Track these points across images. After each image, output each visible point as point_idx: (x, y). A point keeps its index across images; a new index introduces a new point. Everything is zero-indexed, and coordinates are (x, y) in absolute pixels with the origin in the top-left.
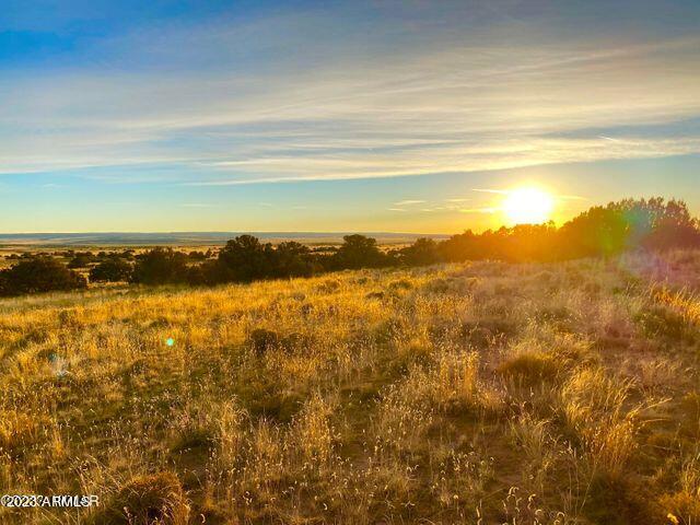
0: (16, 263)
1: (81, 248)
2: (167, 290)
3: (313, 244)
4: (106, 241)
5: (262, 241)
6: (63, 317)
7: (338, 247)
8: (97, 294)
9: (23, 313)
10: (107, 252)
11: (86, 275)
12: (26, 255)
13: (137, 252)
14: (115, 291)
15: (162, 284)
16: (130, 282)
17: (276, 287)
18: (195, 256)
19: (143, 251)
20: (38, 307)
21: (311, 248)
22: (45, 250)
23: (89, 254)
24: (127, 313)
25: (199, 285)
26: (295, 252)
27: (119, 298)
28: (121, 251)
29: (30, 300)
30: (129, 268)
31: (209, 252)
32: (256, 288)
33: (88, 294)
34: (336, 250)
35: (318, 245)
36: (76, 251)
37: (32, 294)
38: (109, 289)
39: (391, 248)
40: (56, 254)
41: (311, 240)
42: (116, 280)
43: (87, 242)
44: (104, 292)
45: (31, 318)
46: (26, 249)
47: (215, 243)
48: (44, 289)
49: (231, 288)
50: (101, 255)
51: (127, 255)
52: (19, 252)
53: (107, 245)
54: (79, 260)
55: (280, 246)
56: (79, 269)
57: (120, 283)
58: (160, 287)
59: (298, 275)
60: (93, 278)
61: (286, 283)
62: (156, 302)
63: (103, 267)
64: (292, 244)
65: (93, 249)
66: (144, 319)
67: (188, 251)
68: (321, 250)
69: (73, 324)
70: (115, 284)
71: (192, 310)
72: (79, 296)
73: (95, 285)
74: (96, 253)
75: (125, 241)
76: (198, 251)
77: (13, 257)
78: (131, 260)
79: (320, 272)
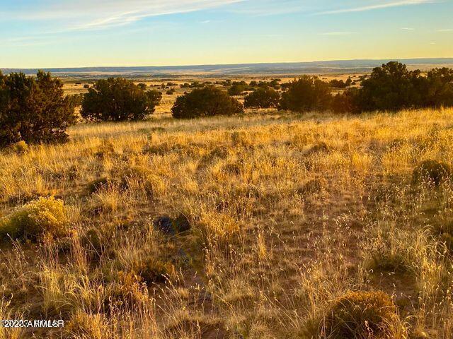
4: (257, 71)
6: (234, 137)
8: (253, 119)
10: (258, 81)
11: (242, 101)
12: (195, 84)
13: (284, 81)
14: (269, 117)
16: (279, 108)
18: (339, 85)
20: (213, 129)
22: (208, 80)
23: (242, 83)
27: (274, 124)
28: (269, 81)
29: (204, 122)
30: (276, 95)
31: (349, 80)
36: (232, 81)
37: (203, 117)
38: (264, 114)
40: (217, 83)
42: (266, 106)
43: (241, 72)
44: (260, 117)
45: (209, 137)
46: (195, 79)
47: (355, 71)
48: (212, 113)
50: (253, 84)
51: (274, 84)
52: (190, 81)
53: (259, 75)
54: (236, 88)
56: (238, 97)
57: (270, 110)
60: (247, 105)
63: (255, 95)
70: (266, 110)
73: (249, 110)
74: (248, 82)
75: (272, 71)
76: (338, 79)
77: (186, 86)
78: (278, 88)
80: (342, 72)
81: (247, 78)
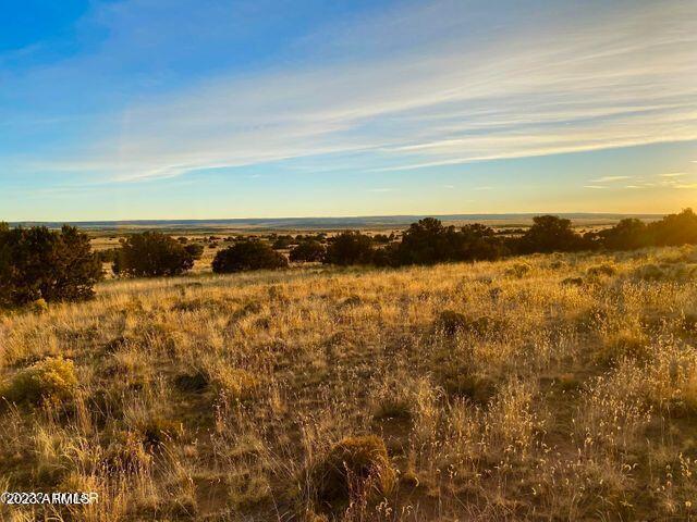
0: (232, 245)
1: (283, 231)
2: (356, 271)
3: (499, 227)
4: (303, 226)
5: (445, 224)
6: (272, 291)
7: (525, 229)
8: (297, 273)
9: (241, 287)
10: (304, 235)
11: (287, 256)
12: (240, 238)
13: (329, 235)
14: (311, 270)
15: (352, 264)
16: (324, 262)
17: (460, 270)
18: (381, 239)
19: (335, 235)
20: (252, 283)
21: (495, 231)
22: (254, 234)
23: (288, 237)
24: (324, 290)
25: (384, 266)
26: (479, 235)
27: (316, 277)
28: (316, 235)
29: (244, 276)
30: (322, 250)
31: (392, 235)
32: (439, 270)
33: (289, 273)
34: (524, 232)
35: (502, 227)
36: (278, 235)
37: (245, 271)
38: (307, 268)
39: (588, 230)
40: (262, 237)
41: (496, 222)
42: (312, 260)
43: (288, 226)
44: (303, 271)
45: (247, 291)
46: (240, 233)
47: (397, 227)
48: (255, 267)
49: (414, 270)
50: (299, 238)
51: (320, 238)
52: (234, 235)
53: (304, 229)
54: (281, 242)
55: (463, 229)
56: (281, 251)
57: (315, 263)
58: (354, 267)
59: (481, 258)
60: (293, 258)
61: (470, 266)
62: (347, 280)
63: (300, 249)
64: (476, 226)
66: (339, 296)
67: (373, 234)
68: (507, 232)
69: (280, 298)
70: (311, 264)
71: (380, 289)
72: (282, 274)
73: (294, 264)
74: (294, 236)
75: (319, 226)
76: (382, 234)
77: (229, 239)
78: (324, 242)
79: (505, 256)
80: (386, 227)
81: (293, 232)
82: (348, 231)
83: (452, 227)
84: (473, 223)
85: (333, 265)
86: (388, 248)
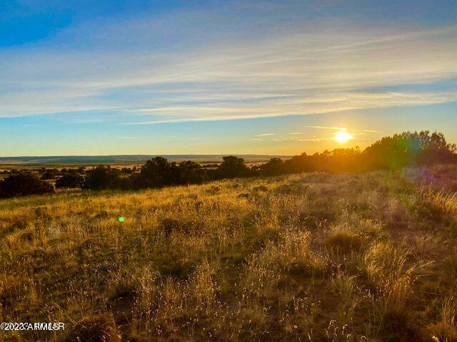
0: (7, 176)
1: (50, 166)
2: (107, 193)
3: (203, 162)
4: (67, 162)
5: (169, 161)
6: (38, 211)
7: (219, 164)
9: (11, 209)
10: (67, 168)
11: (54, 184)
12: (14, 171)
13: (87, 169)
14: (72, 194)
15: (104, 189)
16: (82, 188)
17: (179, 191)
18: (126, 171)
19: (91, 168)
20: (22, 206)
21: (202, 165)
22: (26, 168)
23: (55, 170)
24: (80, 209)
25: (127, 190)
26: (191, 167)
27: (75, 199)
28: (77, 168)
29: (16, 200)
30: (81, 179)
31: (135, 168)
32: (165, 191)
33: (54, 197)
34: (218, 166)
35: (205, 163)
36: (47, 169)
37: (17, 197)
38: (69, 193)
39: (254, 165)
40: (33, 170)
41: (202, 160)
42: (73, 187)
43: (54, 162)
44: (66, 195)
45: (17, 212)
46: (13, 167)
47: (138, 162)
48: (26, 194)
49: (149, 192)
50: (64, 171)
51: (80, 170)
52: (9, 169)
53: (68, 164)
54: (49, 174)
55: (181, 164)
56: (48, 180)
57: (76, 189)
58: (103, 192)
59: (192, 183)
60: (58, 186)
61: (185, 188)
62: (100, 201)
63: (65, 179)
64: (189, 162)
65: (58, 166)
66: (92, 212)
67: (121, 168)
68: (209, 166)
69: (45, 216)
70: (73, 189)
71: (123, 206)
72: (49, 198)
73: (59, 190)
74: (60, 169)
75: (79, 162)
76: (127, 167)
77: (5, 172)
78: (84, 174)
79: (207, 181)
80: (130, 163)
82: (101, 166)
83: (174, 163)
84: (187, 160)
85: (89, 190)
86: (131, 178)
